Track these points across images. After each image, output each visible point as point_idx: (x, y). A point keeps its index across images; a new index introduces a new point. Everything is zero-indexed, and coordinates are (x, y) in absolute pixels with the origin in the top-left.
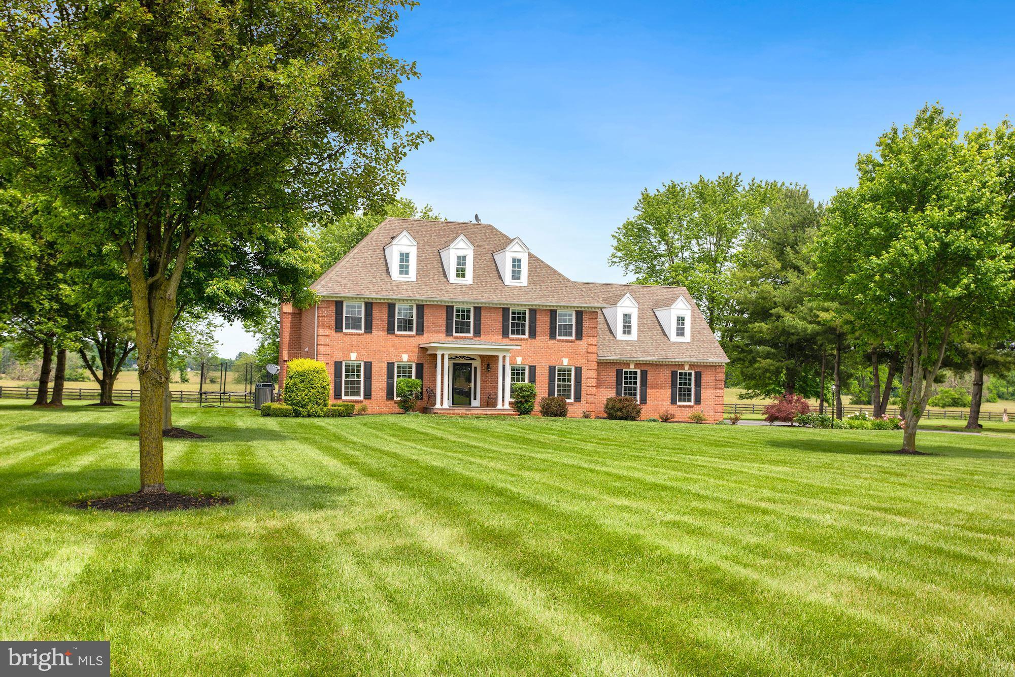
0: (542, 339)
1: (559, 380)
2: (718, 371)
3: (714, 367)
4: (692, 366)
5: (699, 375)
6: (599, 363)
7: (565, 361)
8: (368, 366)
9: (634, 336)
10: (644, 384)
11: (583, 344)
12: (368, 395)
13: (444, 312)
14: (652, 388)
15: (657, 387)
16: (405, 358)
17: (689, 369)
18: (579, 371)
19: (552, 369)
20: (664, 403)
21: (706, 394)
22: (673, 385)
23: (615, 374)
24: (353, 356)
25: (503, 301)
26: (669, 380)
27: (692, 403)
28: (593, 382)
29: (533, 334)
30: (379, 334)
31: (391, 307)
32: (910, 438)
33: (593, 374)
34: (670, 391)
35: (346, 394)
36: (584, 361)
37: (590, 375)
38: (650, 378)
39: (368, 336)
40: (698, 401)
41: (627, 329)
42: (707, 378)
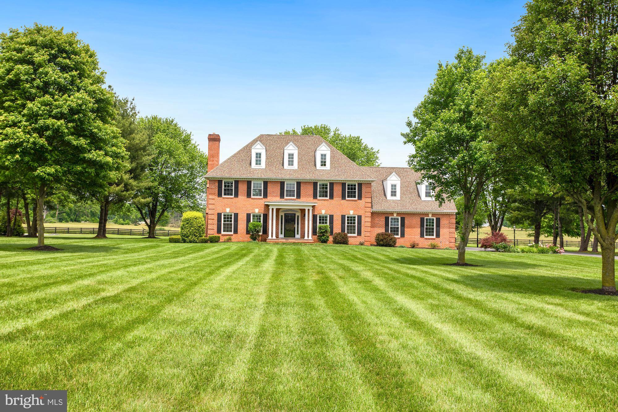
0: (337, 199)
1: (348, 223)
2: (451, 217)
3: (448, 215)
4: (433, 215)
5: (438, 220)
6: (373, 214)
7: (351, 213)
8: (236, 215)
9: (398, 197)
10: (403, 225)
11: (362, 202)
12: (236, 232)
13: (279, 185)
14: (408, 228)
15: (411, 227)
16: (257, 211)
17: (432, 217)
18: (360, 217)
19: (343, 217)
20: (416, 237)
21: (443, 231)
22: (422, 225)
23: (384, 220)
24: (228, 210)
25: (313, 178)
26: (419, 223)
27: (434, 237)
28: (369, 224)
29: (332, 197)
30: (242, 197)
31: (249, 183)
32: (462, 254)
33: (369, 219)
34: (419, 229)
35: (224, 231)
36: (363, 212)
37: (366, 221)
38: (406, 222)
39: (236, 199)
40: (438, 235)
41: (394, 193)
42: (444, 222)
